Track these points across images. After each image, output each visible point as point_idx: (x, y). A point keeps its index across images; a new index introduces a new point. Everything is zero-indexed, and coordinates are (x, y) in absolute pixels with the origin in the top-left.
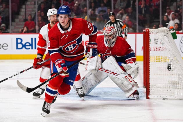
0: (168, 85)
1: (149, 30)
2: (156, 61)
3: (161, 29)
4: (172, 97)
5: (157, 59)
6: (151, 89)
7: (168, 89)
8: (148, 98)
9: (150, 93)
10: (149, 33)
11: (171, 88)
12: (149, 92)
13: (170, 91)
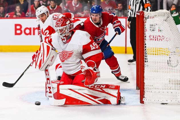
0: (169, 85)
1: (144, 13)
2: (153, 54)
3: (159, 11)
4: (174, 101)
5: (153, 52)
6: (145, 90)
7: (169, 91)
8: (142, 102)
9: (145, 96)
10: (144, 17)
11: (173, 89)
12: (144, 94)
13: (172, 93)
